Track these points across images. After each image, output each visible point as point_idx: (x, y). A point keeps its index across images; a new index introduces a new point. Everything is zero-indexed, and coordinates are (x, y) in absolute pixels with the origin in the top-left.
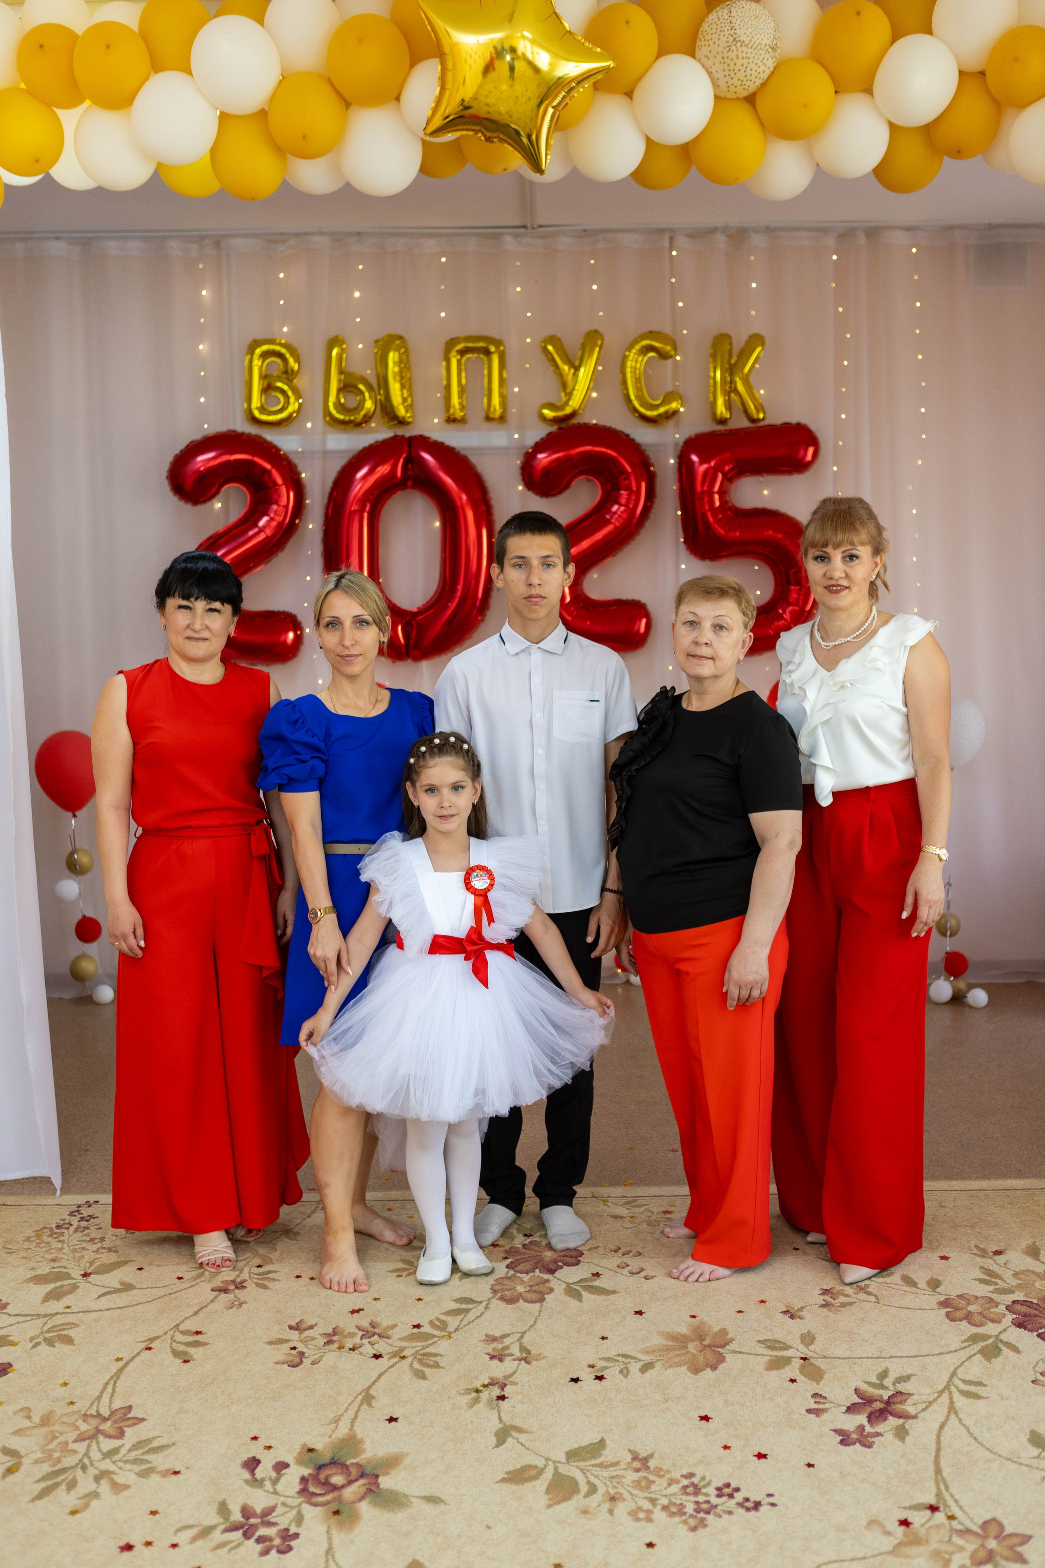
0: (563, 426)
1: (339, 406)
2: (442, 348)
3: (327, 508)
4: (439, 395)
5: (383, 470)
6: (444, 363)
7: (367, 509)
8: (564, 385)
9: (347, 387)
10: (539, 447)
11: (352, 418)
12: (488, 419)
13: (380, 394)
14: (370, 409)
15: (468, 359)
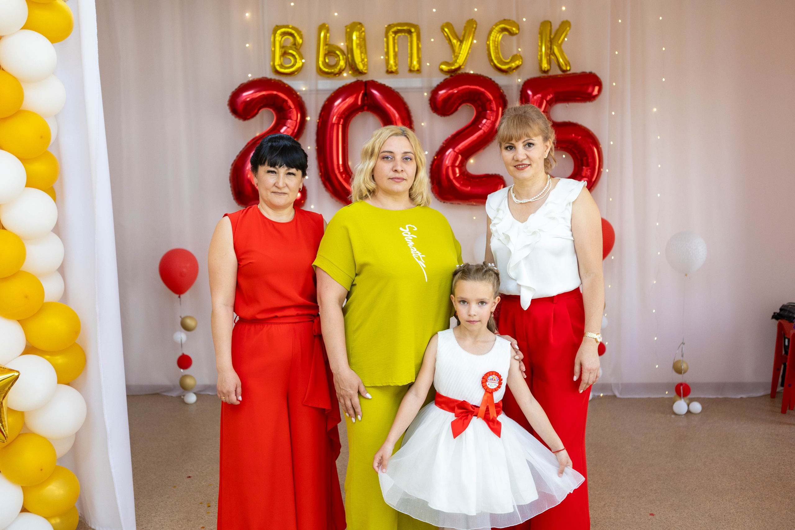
0: (453, 75)
1: (325, 63)
2: (384, 30)
3: (318, 123)
4: (382, 57)
5: (350, 100)
6: (385, 39)
7: (341, 123)
8: (454, 51)
9: (331, 52)
10: (440, 87)
11: (333, 71)
12: (411, 71)
13: (348, 58)
14: (343, 66)
15: (399, 37)
